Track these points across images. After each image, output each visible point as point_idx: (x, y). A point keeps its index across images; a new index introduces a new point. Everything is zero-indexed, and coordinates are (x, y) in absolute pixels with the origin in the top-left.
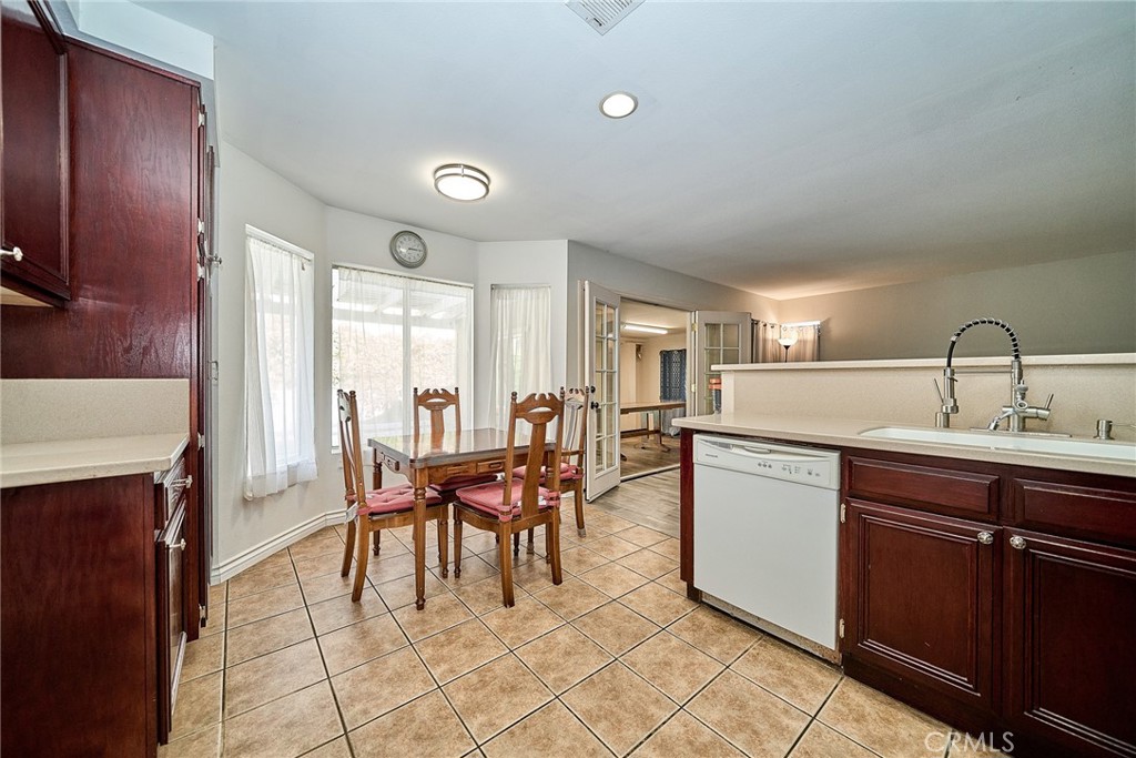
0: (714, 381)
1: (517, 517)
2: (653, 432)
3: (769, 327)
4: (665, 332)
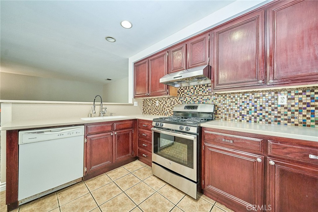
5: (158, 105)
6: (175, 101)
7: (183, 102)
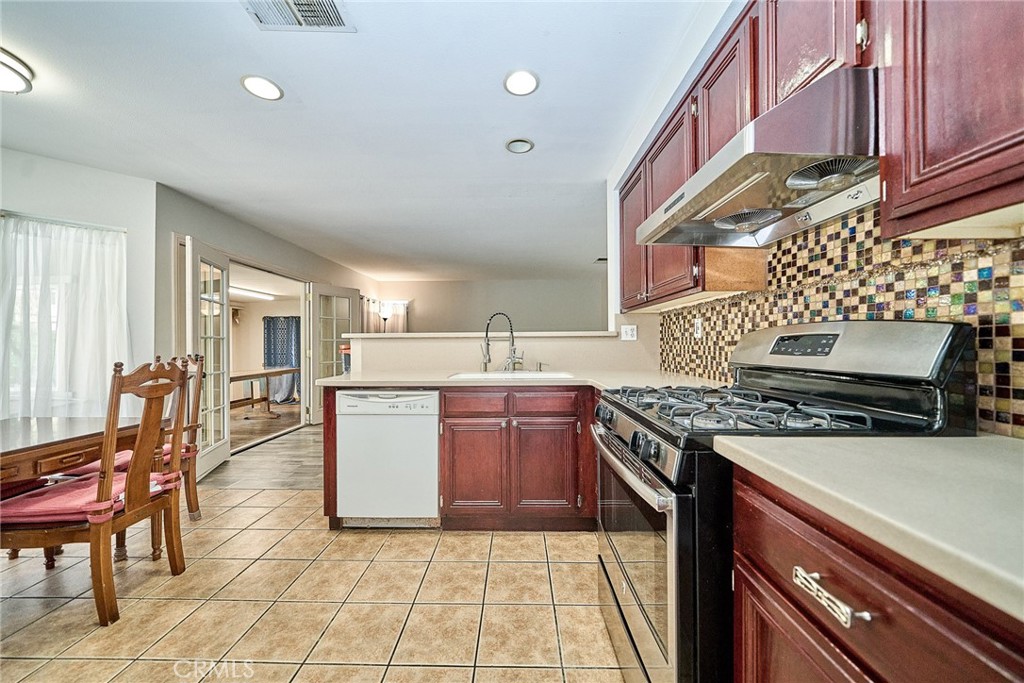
0: (343, 347)
1: (120, 513)
2: (258, 401)
3: (371, 302)
4: (271, 298)
5: (700, 336)
6: (758, 313)
7: (790, 315)
